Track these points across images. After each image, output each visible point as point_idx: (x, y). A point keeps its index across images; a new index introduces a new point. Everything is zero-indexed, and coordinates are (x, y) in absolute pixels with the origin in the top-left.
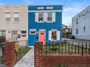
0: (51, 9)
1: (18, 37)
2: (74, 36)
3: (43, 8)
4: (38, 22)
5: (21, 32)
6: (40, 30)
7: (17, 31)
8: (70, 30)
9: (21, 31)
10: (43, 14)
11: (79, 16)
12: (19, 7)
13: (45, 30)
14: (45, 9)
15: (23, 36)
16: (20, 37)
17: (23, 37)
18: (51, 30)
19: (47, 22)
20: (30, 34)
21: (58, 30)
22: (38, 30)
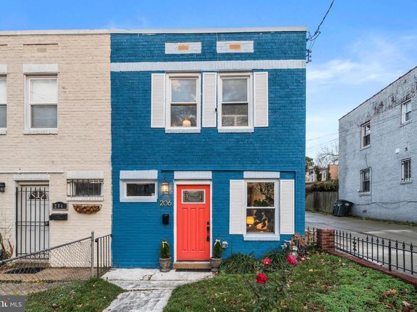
0: (242, 51)
1: (53, 217)
2: (351, 204)
3: (196, 48)
4: (170, 129)
5: (70, 189)
6: (177, 175)
7: (46, 183)
8: (323, 173)
9: (71, 181)
10: (198, 81)
11: (379, 108)
12: (55, 40)
13: (209, 175)
14: (209, 53)
15: (81, 210)
16: (64, 218)
17: (82, 216)
18: (246, 175)
19: (222, 129)
20: (124, 197)
21: (285, 174)
22: (166, 176)
